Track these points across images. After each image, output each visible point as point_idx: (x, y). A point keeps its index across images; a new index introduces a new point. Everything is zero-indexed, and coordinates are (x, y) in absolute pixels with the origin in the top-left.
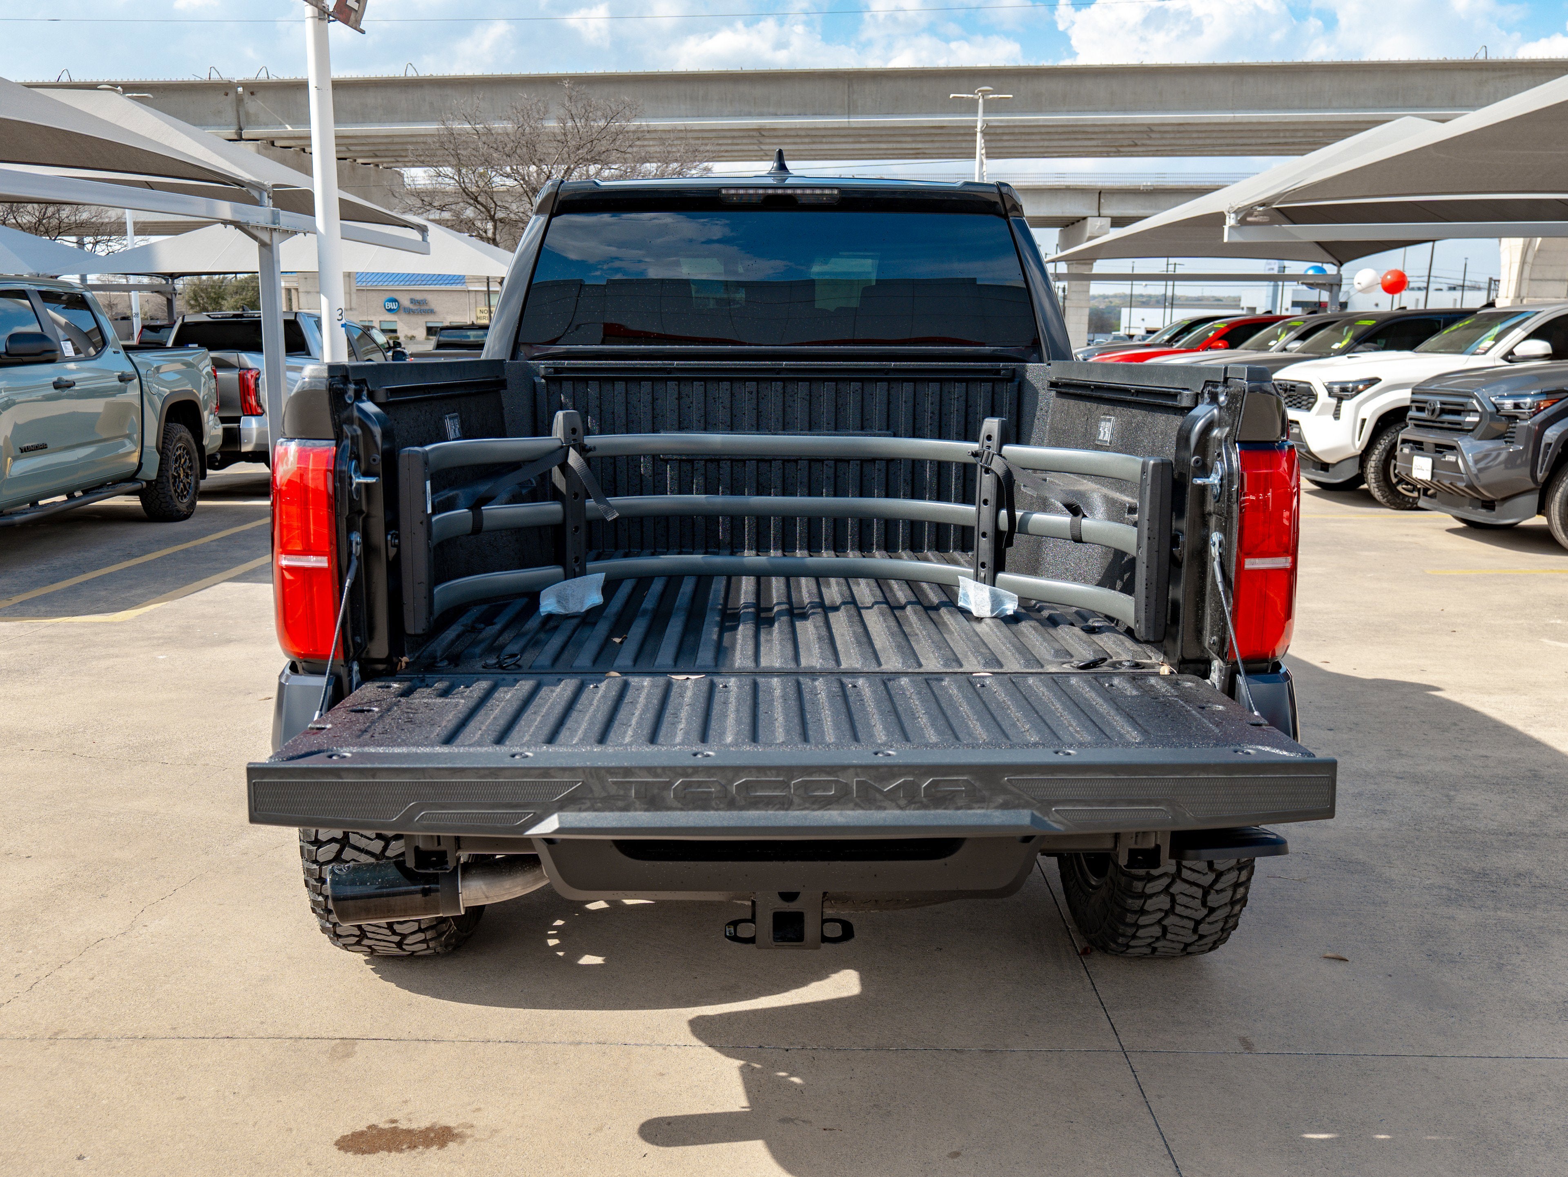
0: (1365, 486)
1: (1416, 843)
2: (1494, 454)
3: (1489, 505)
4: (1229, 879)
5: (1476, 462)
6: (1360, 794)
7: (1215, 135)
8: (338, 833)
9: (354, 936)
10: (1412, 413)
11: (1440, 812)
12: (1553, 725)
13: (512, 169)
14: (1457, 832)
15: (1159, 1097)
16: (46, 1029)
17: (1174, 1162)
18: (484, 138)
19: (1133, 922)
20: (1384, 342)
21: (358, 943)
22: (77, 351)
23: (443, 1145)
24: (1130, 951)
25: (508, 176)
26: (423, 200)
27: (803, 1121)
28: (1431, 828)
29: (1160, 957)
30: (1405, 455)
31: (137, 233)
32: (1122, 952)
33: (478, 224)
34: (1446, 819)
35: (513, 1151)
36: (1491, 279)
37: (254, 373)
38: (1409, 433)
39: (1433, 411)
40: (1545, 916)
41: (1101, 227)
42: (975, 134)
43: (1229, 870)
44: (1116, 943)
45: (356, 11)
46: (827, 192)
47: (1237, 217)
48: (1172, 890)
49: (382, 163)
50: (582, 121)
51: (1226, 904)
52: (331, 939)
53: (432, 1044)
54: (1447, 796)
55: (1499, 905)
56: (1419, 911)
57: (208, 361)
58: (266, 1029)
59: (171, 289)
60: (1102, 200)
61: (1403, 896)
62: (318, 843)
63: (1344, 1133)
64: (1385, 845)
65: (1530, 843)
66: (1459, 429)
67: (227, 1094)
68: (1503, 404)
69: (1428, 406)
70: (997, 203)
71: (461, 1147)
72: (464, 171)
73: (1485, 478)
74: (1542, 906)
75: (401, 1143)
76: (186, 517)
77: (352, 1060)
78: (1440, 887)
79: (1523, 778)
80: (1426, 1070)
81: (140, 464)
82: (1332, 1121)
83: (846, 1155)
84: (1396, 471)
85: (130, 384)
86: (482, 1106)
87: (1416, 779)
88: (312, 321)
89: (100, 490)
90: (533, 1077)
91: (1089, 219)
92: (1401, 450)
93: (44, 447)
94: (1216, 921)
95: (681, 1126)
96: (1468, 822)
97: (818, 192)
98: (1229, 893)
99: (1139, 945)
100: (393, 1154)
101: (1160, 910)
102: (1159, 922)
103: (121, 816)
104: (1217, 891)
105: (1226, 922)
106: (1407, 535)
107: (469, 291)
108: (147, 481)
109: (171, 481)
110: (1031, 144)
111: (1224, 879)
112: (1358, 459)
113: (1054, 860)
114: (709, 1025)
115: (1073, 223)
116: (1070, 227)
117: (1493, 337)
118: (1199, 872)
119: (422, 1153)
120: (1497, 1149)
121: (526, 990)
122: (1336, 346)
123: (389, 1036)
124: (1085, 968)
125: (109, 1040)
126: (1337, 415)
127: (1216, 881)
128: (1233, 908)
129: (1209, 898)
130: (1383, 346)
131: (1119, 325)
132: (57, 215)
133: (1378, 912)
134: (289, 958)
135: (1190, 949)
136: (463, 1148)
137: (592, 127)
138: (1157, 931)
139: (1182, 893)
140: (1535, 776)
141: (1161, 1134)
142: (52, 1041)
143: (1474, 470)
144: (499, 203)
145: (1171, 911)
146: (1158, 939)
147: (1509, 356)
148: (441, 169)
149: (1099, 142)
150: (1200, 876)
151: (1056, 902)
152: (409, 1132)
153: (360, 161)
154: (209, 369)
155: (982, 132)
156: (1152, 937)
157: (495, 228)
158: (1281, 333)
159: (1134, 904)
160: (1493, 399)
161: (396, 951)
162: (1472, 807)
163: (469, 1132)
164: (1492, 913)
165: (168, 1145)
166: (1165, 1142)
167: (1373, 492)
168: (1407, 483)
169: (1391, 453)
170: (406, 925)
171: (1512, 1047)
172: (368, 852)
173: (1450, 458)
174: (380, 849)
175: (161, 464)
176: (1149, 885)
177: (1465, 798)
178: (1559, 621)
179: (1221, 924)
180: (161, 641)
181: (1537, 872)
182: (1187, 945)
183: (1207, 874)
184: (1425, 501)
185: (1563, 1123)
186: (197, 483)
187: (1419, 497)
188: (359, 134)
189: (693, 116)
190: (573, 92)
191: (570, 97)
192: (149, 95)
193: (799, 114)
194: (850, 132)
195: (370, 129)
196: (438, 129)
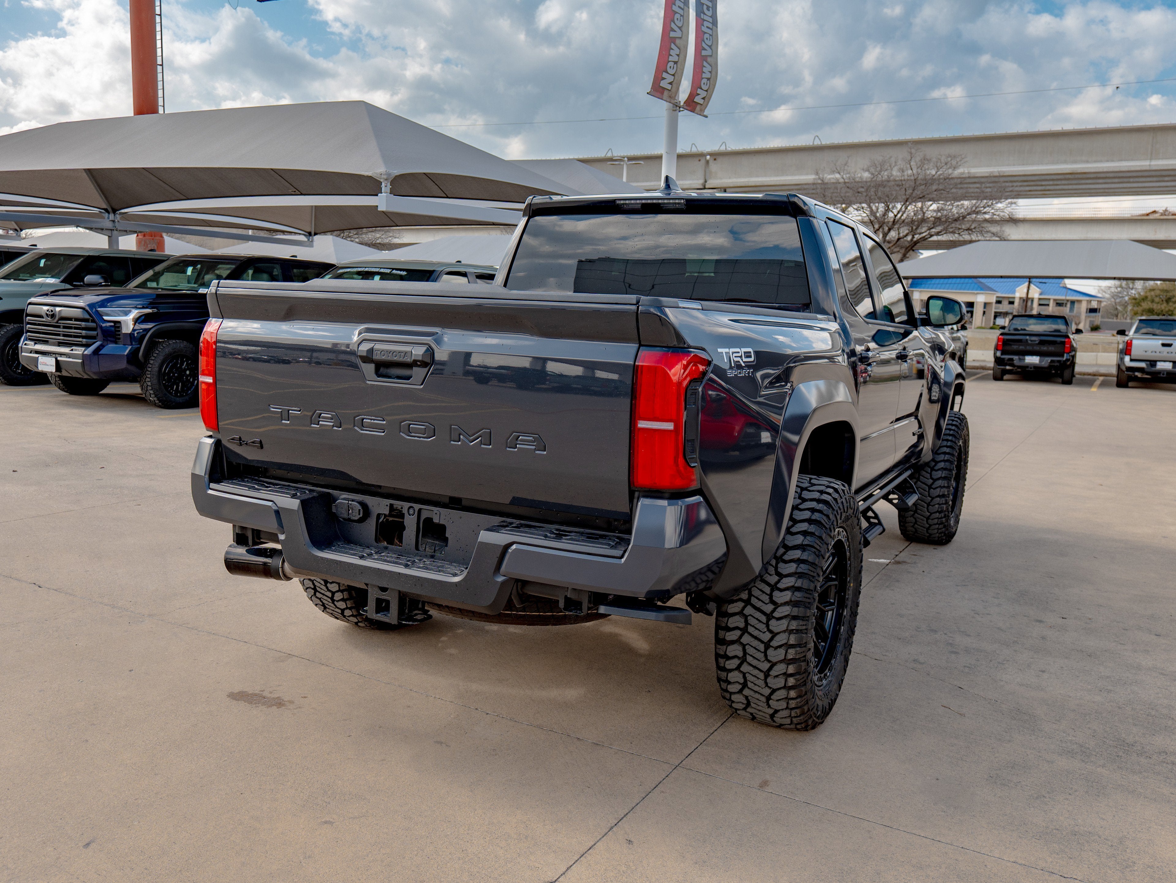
45: (702, 105)
86: (308, 696)
123: (310, 658)
137: (925, 175)
163: (288, 704)
188: (778, 183)
189: (1019, 165)
190: (913, 151)
191: (911, 153)
192: (642, 162)
193: (1108, 161)
194: (1153, 173)
195: (786, 180)
196: (814, 179)
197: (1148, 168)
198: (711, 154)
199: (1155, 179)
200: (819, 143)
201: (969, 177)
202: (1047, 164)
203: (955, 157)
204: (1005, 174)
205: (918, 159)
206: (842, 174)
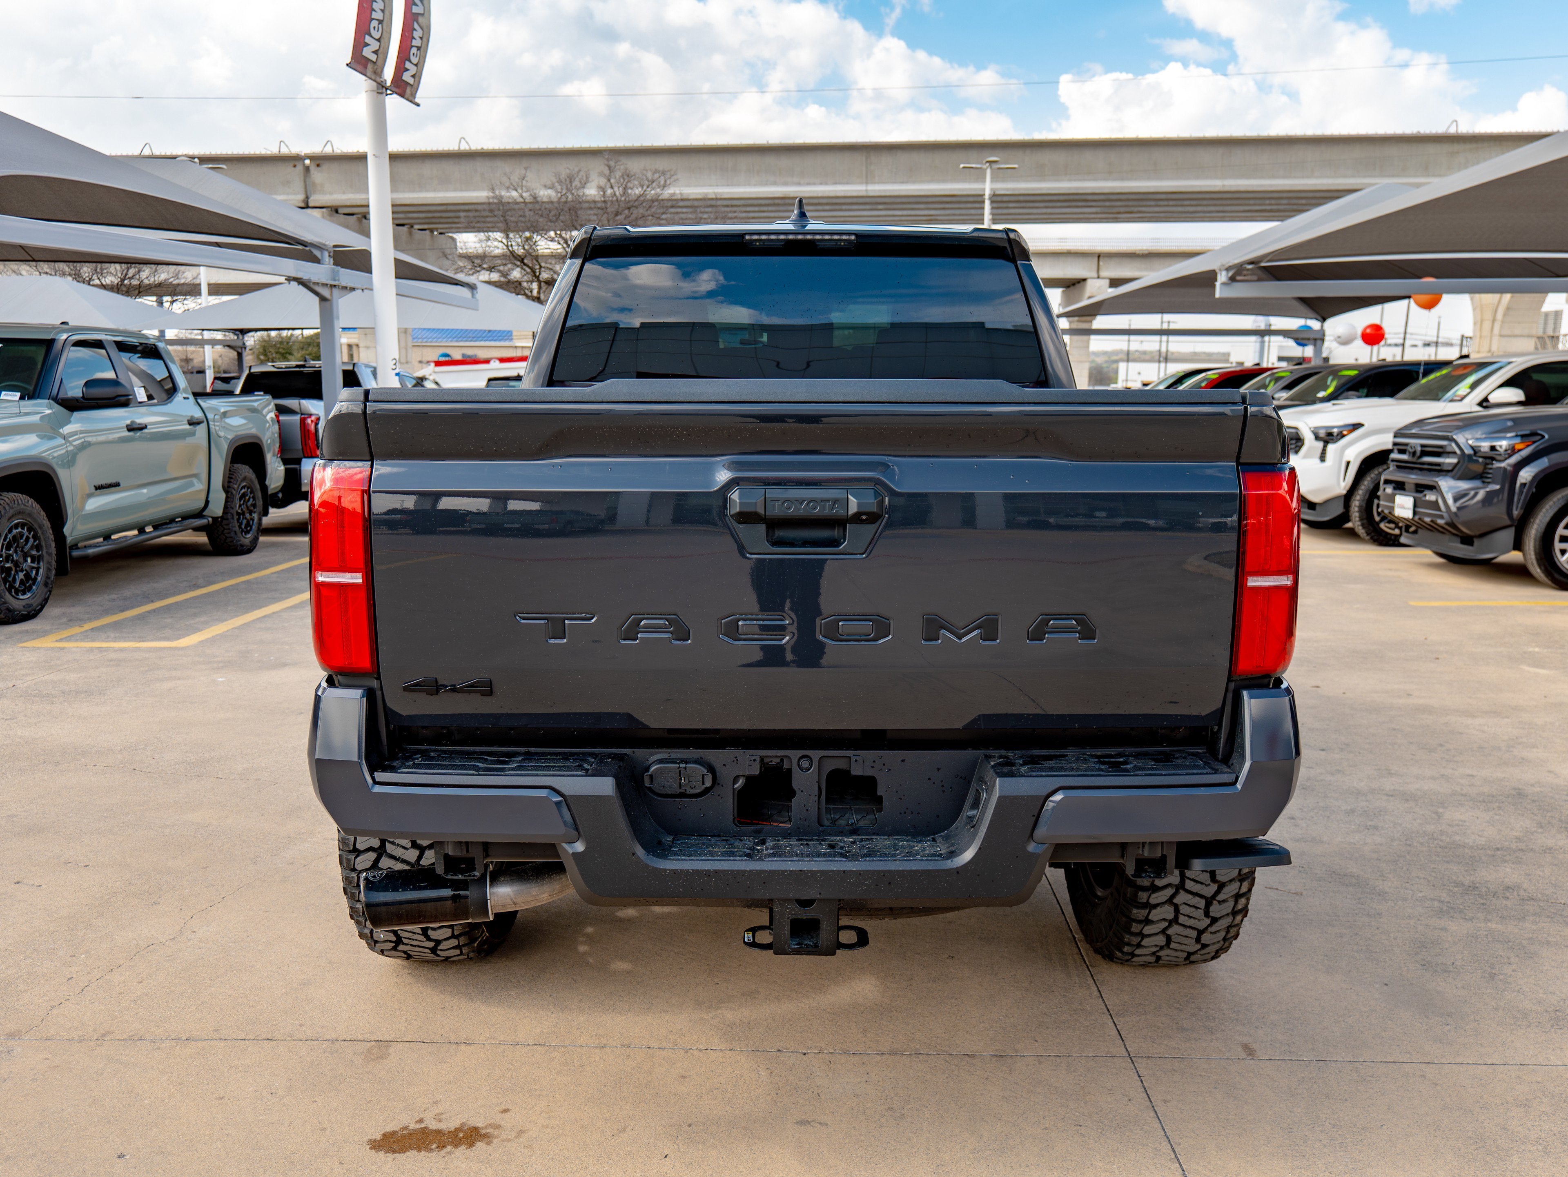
0: (1349, 525)
1: (1408, 857)
2: (1472, 493)
3: (1467, 540)
4: (1231, 890)
5: (1456, 500)
6: (1353, 811)
7: (1205, 202)
8: (376, 843)
9: (390, 941)
10: (1395, 456)
11: (1430, 828)
12: (1534, 746)
13: (556, 234)
14: (1446, 848)
15: (1165, 1101)
16: (94, 1031)
17: (1181, 1166)
18: (530, 206)
19: (1138, 931)
20: (1365, 391)
21: (395, 948)
22: (150, 397)
23: (471, 1145)
24: (1135, 959)
25: (552, 240)
26: (473, 263)
27: (820, 1124)
28: (1422, 844)
29: (1164, 966)
30: (1388, 495)
31: (210, 294)
32: (1127, 961)
33: (525, 284)
34: (1435, 835)
35: (539, 1152)
36: (1463, 336)
37: (313, 418)
38: (1390, 473)
39: (1414, 453)
40: (1534, 927)
41: (1099, 288)
42: (983, 202)
43: (1231, 881)
44: (1123, 953)
45: (412, 86)
46: (845, 237)
47: (1227, 274)
48: (1175, 901)
49: (437, 229)
50: (621, 189)
51: (1228, 914)
52: (368, 944)
53: (463, 1047)
54: (1436, 813)
55: (1489, 917)
56: (1412, 922)
57: (272, 406)
58: (305, 1031)
59: (240, 344)
60: (1101, 263)
61: (1397, 908)
62: (356, 852)
63: (1346, 1138)
64: (1378, 859)
65: (1517, 857)
66: (1439, 470)
67: (265, 1094)
68: (1480, 447)
69: (1409, 448)
70: (1006, 248)
71: (489, 1147)
72: (511, 235)
73: (1465, 516)
74: (1531, 918)
75: (431, 1143)
76: (249, 551)
77: (386, 1062)
78: (1432, 900)
79: (1508, 796)
80: (1424, 1077)
81: (207, 502)
82: (1334, 1126)
83: (861, 1157)
84: (1380, 510)
85: (198, 427)
86: (510, 1107)
87: (1406, 797)
88: (369, 370)
89: (169, 526)
90: (559, 1079)
91: (1089, 282)
92: (1384, 490)
93: (117, 485)
94: (1218, 931)
95: (701, 1127)
96: (1457, 838)
97: (836, 237)
98: (1231, 903)
99: (1144, 953)
100: (423, 1153)
101: (1164, 920)
102: (1163, 931)
103: (176, 828)
104: (1219, 902)
105: (1228, 932)
106: (1390, 570)
107: (516, 347)
108: (212, 518)
109: (236, 517)
110: (1035, 211)
111: (1226, 890)
112: (1342, 500)
113: (1061, 872)
114: (729, 1029)
115: (1074, 285)
116: (1072, 288)
117: (1468, 386)
118: (1202, 883)
119: (450, 1153)
120: (1496, 1155)
121: (554, 995)
122: (1321, 395)
123: (422, 1038)
124: (1092, 976)
125: (154, 1041)
126: (1323, 458)
127: (1218, 892)
128: (1234, 918)
129: (1212, 909)
130: (1364, 394)
131: (1117, 379)
132: (137, 276)
133: (1373, 923)
134: (329, 963)
135: (1193, 958)
136: (490, 1148)
137: (629, 195)
138: (1161, 940)
139: (1185, 903)
140: (1520, 794)
141: (1168, 1138)
142: (99, 1042)
143: (1454, 509)
144: (543, 264)
145: (1175, 921)
146: (1162, 948)
147: (1484, 403)
148: (490, 234)
149: (1098, 210)
150: (1204, 886)
151: (1063, 913)
152: (439, 1132)
153: (417, 227)
154: (272, 415)
155: (990, 199)
156: (1156, 946)
157: (540, 287)
158: (1270, 382)
159: (1139, 913)
160: (1470, 442)
161: (431, 956)
162: (1460, 823)
163: (496, 1132)
164: (1483, 925)
165: (205, 1144)
166: (1172, 1146)
167: (1357, 530)
168: (1390, 522)
169: (1373, 493)
170: (439, 932)
171: (1506, 1055)
172: (403, 861)
173: (1431, 497)
174: (416, 858)
175: (226, 502)
176: (1154, 896)
177: (1454, 815)
178: (1537, 650)
179: (1223, 934)
180: (221, 665)
181: (1525, 886)
182: (1190, 954)
183: (1209, 885)
184: (1407, 537)
185: (1559, 1129)
186: (260, 520)
187: (1401, 535)
188: (416, 202)
189: (723, 185)
190: (612, 163)
191: (609, 167)
192: (224, 166)
193: (821, 184)
194: (868, 200)
195: (426, 198)
196: (488, 198)
197: (864, 194)
198: (312, 158)
199: (868, 207)
200: (468, 148)
201: (682, 200)
202: (755, 185)
203: (663, 173)
204: (723, 197)
205: (618, 174)
206: (520, 191)
